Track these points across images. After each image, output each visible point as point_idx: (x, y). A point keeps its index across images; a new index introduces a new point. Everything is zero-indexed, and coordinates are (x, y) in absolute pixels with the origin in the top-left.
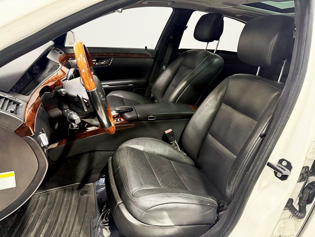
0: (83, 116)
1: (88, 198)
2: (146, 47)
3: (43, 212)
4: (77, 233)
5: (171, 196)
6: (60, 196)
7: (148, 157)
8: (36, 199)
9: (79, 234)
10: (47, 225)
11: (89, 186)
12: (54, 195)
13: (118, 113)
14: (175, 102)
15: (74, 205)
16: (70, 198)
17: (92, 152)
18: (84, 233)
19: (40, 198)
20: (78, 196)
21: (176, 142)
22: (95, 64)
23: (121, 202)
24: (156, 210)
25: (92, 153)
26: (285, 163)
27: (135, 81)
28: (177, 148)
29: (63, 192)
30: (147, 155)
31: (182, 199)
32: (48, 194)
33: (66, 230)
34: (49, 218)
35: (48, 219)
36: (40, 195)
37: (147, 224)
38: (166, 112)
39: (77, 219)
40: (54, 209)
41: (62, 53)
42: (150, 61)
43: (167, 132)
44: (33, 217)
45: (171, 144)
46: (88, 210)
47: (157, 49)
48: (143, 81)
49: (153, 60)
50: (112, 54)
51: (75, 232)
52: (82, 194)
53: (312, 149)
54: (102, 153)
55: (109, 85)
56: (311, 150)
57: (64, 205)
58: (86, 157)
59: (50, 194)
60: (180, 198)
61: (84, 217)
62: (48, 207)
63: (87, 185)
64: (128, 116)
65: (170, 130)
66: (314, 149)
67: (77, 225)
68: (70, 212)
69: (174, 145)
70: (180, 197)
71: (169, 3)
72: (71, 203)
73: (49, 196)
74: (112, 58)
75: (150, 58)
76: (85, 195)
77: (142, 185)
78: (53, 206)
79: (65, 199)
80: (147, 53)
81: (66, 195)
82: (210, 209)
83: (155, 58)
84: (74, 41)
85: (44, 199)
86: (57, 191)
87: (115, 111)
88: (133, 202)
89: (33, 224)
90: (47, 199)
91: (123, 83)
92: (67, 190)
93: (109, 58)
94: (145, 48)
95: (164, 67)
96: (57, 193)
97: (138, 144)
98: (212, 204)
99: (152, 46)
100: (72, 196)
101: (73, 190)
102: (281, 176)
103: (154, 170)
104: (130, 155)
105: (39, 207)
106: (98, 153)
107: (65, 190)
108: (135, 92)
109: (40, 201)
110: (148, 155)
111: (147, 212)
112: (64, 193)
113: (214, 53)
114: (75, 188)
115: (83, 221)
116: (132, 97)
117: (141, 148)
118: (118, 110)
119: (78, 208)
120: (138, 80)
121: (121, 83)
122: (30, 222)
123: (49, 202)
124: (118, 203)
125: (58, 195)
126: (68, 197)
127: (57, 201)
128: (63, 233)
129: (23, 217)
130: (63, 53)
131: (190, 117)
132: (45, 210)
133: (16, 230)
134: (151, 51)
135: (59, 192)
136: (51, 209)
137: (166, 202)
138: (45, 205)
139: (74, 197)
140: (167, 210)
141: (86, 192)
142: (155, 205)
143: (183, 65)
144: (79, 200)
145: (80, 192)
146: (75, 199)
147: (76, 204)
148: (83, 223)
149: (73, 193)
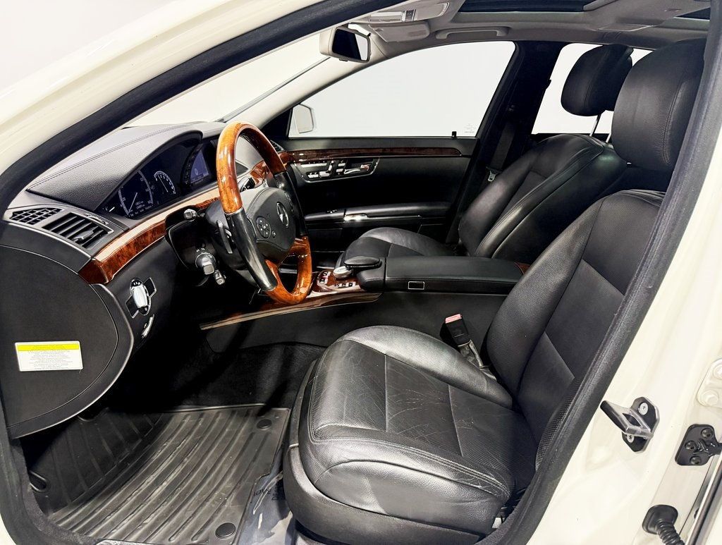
0: (239, 265)
1: (267, 434)
2: (454, 133)
3: (183, 444)
4: (224, 494)
5: (384, 448)
6: (221, 421)
7: (389, 368)
8: (180, 421)
9: (227, 498)
10: (180, 469)
11: (280, 412)
12: (212, 418)
13: (349, 270)
14: (490, 256)
15: (238, 443)
16: (236, 430)
17: (290, 345)
18: (237, 498)
19: (186, 421)
20: (252, 429)
21: (472, 347)
22: (344, 171)
23: (297, 444)
24: (347, 470)
25: (289, 347)
26: (644, 410)
27: (424, 208)
28: (475, 361)
29: (229, 416)
30: (389, 364)
31: (409, 459)
32: (201, 416)
33: (209, 484)
34: (188, 458)
35: (186, 459)
36: (188, 415)
37: (330, 498)
38: (470, 276)
39: (234, 470)
40: (202, 442)
41: (280, 150)
42: (461, 163)
43: (449, 320)
44: (165, 449)
45: (459, 350)
46: (259, 458)
47: (479, 137)
48: (442, 207)
49: (468, 161)
50: (377, 151)
51: (222, 491)
52: (260, 426)
53: (711, 378)
54: (309, 349)
55: (369, 215)
56: (708, 381)
57: (220, 440)
58: (278, 352)
59: (205, 416)
60: (406, 457)
61: (247, 470)
62: (193, 438)
63: (275, 411)
64: (367, 276)
65: (458, 317)
66: (721, 379)
67: (231, 481)
68: (227, 454)
69: (468, 353)
70: (407, 454)
71: (498, 31)
72: (234, 439)
73: (202, 419)
74: (378, 158)
75: (463, 156)
76: (265, 429)
77: (341, 418)
78: (202, 438)
79: (227, 430)
80: (455, 147)
81: (231, 423)
82: (481, 498)
83: (473, 157)
84: (312, 126)
85: (193, 422)
86: (218, 413)
87: (344, 267)
88: (312, 446)
89: (160, 461)
90: (196, 424)
91: (397, 211)
92: (237, 413)
93: (371, 159)
94: (451, 135)
95: (492, 176)
96: (217, 416)
97: (376, 339)
98: (490, 487)
99: (469, 131)
100: (242, 425)
101: (247, 414)
102: (633, 439)
103: (389, 394)
104: (348, 356)
105: (179, 436)
106: (301, 347)
107: (233, 412)
108: (422, 232)
109: (184, 425)
110: (392, 364)
111: (331, 471)
112: (229, 418)
113: (607, 141)
114: (252, 412)
115: (244, 475)
116: (411, 242)
117: (381, 347)
118: (350, 265)
119: (243, 450)
120: (431, 205)
121: (393, 212)
122: (155, 457)
123: (199, 430)
124: (291, 446)
125: (218, 419)
126: (233, 426)
127: (211, 431)
128: (201, 489)
129: (149, 447)
130: (282, 149)
131: (507, 289)
132: (187, 442)
133: (130, 466)
134: (465, 141)
135: (220, 414)
136: (198, 441)
137: (370, 459)
138: (189, 434)
139: (243, 429)
140: (370, 475)
141: (268, 423)
142: (347, 460)
143: (534, 172)
144: (251, 436)
145: (258, 422)
146: (244, 433)
147: (243, 442)
148: (241, 479)
149: (244, 421)
